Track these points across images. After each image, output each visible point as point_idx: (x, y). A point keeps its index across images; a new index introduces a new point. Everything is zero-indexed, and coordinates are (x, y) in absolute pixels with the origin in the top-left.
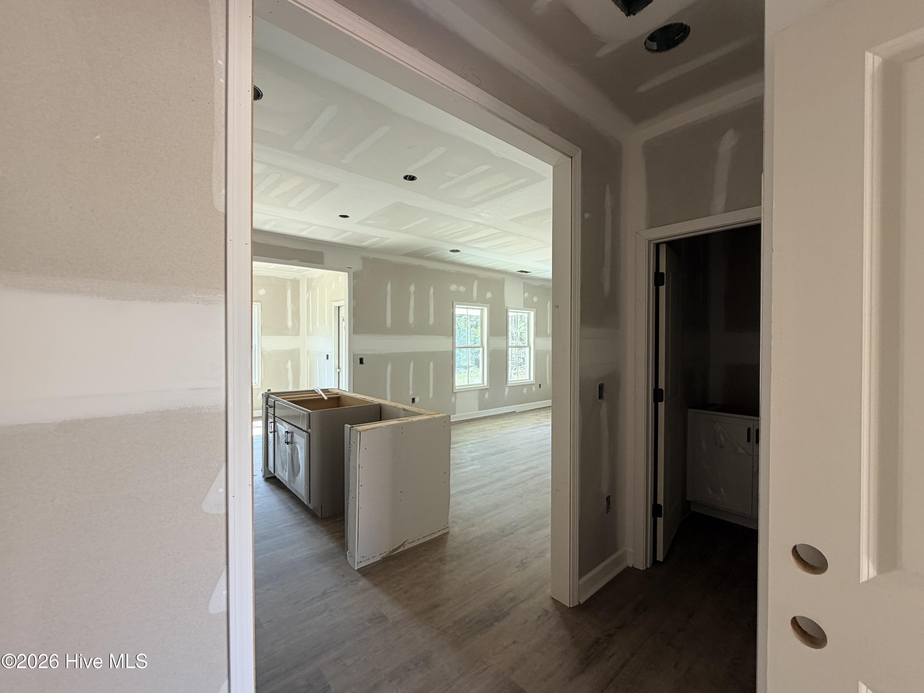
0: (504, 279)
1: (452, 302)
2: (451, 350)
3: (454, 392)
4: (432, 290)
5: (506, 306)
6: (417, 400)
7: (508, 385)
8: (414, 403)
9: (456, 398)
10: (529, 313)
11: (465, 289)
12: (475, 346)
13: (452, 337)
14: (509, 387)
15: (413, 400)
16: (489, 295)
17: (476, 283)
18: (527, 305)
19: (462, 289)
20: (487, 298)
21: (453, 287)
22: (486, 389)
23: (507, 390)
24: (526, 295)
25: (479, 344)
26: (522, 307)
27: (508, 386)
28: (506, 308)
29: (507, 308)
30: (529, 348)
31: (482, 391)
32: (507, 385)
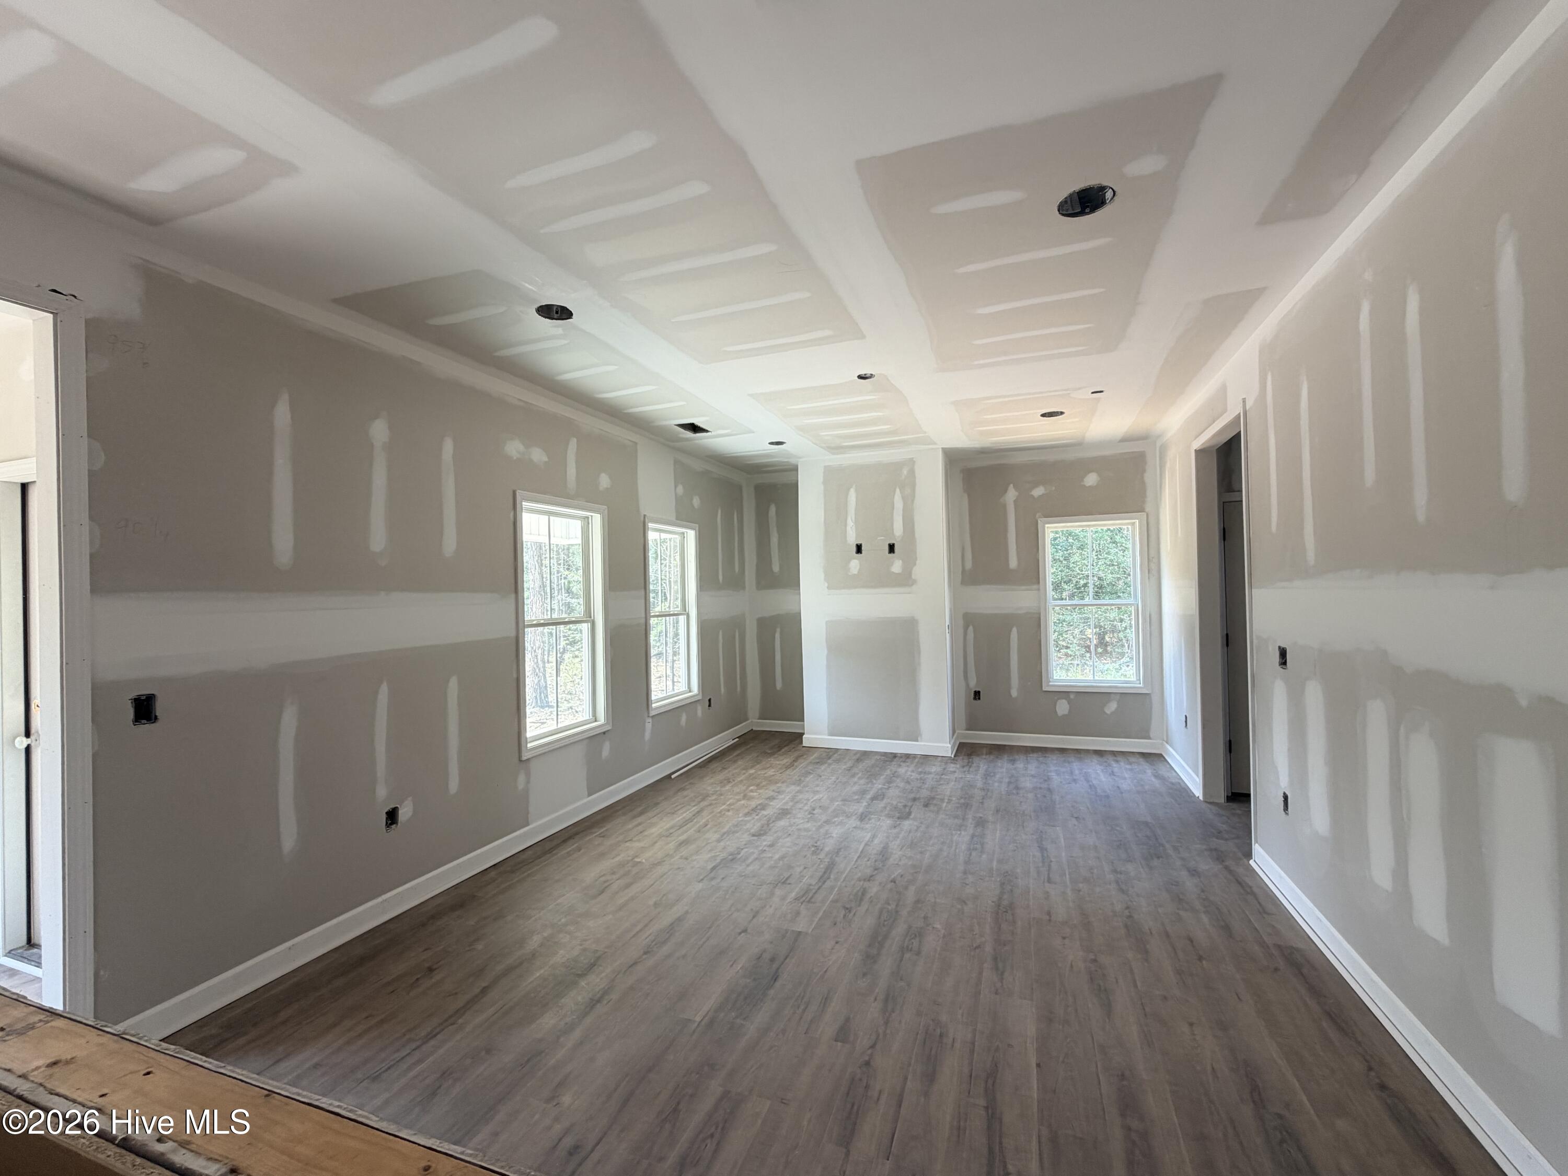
0: (636, 444)
1: (511, 493)
2: (513, 634)
3: (524, 758)
4: (448, 447)
5: (643, 512)
6: (404, 814)
7: (653, 713)
8: (393, 826)
9: (528, 775)
10: (683, 533)
11: (545, 459)
12: (574, 619)
13: (513, 596)
14: (653, 716)
15: (392, 816)
16: (604, 481)
17: (573, 444)
18: (683, 517)
19: (538, 455)
20: (601, 488)
21: (514, 448)
22: (604, 733)
23: (649, 726)
24: (680, 489)
25: (579, 612)
26: (673, 518)
27: (651, 715)
28: (642, 519)
29: (644, 518)
30: (685, 616)
31: (594, 739)
32: (648, 713)
